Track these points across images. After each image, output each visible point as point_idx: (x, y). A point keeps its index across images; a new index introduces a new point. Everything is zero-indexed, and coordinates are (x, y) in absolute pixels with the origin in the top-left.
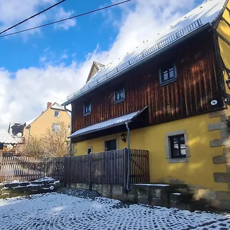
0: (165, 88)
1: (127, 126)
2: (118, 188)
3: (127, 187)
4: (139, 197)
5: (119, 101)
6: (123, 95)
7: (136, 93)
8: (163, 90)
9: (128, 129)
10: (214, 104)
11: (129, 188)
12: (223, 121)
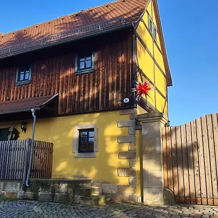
0: (80, 77)
1: (33, 113)
2: (14, 185)
3: (27, 183)
4: (40, 193)
5: (22, 83)
6: (28, 76)
7: (46, 77)
8: (78, 80)
9: (35, 117)
10: (126, 102)
11: (28, 184)
12: (132, 119)
